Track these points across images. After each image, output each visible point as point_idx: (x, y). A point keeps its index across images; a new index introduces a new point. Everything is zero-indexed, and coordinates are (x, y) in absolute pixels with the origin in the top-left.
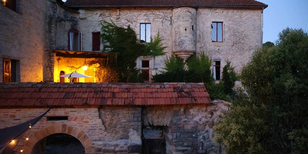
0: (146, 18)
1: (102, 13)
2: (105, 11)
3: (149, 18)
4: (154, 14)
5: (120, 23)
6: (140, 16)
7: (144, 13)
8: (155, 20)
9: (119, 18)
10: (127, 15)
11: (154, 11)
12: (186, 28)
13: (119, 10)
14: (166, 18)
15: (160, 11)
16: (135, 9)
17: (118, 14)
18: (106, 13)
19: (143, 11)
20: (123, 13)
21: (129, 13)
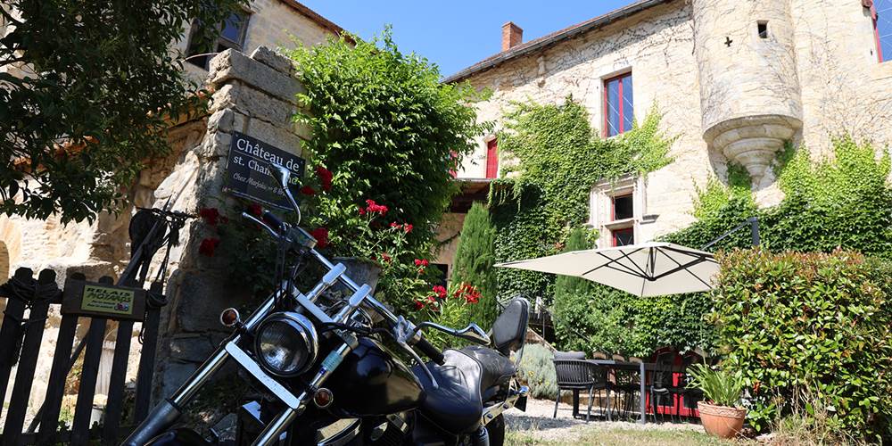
0: (616, 56)
1: (505, 80)
2: (512, 73)
3: (628, 54)
4: (639, 37)
5: (549, 93)
6: (600, 55)
7: (609, 46)
9: (544, 82)
10: (566, 67)
11: (640, 27)
12: (728, 38)
13: (541, 58)
14: (677, 35)
15: (658, 22)
16: (586, 41)
17: (541, 70)
18: (513, 78)
19: (607, 39)
20: (554, 65)
21: (570, 58)
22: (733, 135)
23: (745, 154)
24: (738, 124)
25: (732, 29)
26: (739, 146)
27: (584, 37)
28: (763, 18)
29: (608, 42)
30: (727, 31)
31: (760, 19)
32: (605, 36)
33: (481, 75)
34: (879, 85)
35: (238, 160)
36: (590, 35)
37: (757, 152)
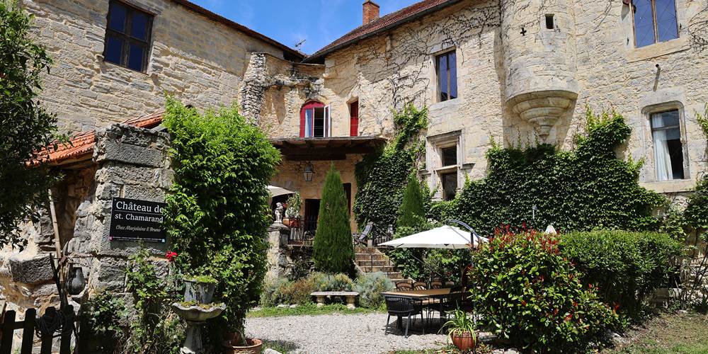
0: (445, 37)
1: (361, 55)
2: (367, 49)
3: (452, 36)
4: (461, 22)
5: (394, 65)
6: (432, 36)
7: (439, 28)
8: (463, 36)
9: (391, 57)
10: (407, 45)
11: (462, 14)
12: (523, 29)
13: (388, 38)
14: (489, 21)
15: (476, 10)
16: (421, 24)
17: (388, 48)
18: (368, 53)
19: (437, 23)
20: (398, 43)
21: (410, 38)
22: (526, 105)
23: (535, 119)
24: (530, 97)
25: (526, 22)
26: (530, 114)
27: (420, 20)
28: (549, 12)
29: (438, 25)
30: (522, 23)
31: (547, 13)
32: (436, 21)
33: (343, 50)
34: (632, 67)
35: (118, 216)
36: (426, 19)
37: (543, 118)
